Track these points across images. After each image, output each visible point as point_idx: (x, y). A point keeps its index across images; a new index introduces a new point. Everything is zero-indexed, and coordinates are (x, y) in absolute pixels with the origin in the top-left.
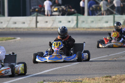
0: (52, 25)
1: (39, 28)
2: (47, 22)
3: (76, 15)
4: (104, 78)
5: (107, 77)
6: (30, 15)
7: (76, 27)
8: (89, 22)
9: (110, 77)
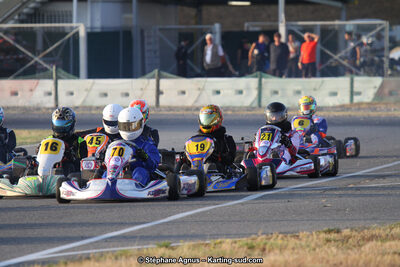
0: (196, 101)
1: (164, 107)
2: (184, 93)
3: (256, 77)
4: (323, 235)
5: (329, 231)
6: (143, 74)
7: (256, 104)
8: (290, 92)
9: (338, 231)
